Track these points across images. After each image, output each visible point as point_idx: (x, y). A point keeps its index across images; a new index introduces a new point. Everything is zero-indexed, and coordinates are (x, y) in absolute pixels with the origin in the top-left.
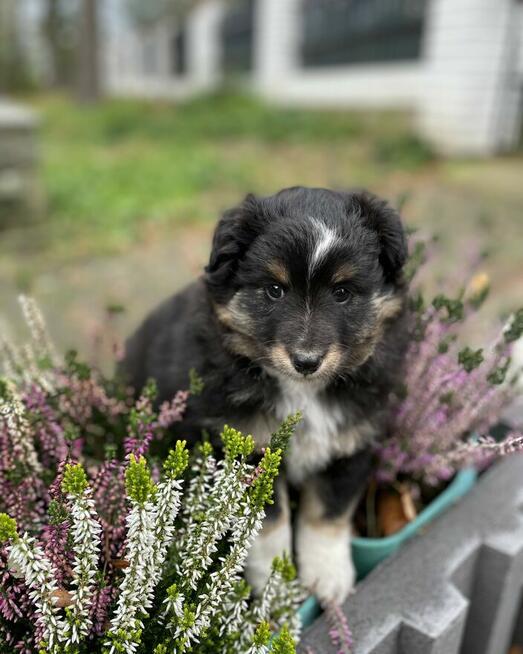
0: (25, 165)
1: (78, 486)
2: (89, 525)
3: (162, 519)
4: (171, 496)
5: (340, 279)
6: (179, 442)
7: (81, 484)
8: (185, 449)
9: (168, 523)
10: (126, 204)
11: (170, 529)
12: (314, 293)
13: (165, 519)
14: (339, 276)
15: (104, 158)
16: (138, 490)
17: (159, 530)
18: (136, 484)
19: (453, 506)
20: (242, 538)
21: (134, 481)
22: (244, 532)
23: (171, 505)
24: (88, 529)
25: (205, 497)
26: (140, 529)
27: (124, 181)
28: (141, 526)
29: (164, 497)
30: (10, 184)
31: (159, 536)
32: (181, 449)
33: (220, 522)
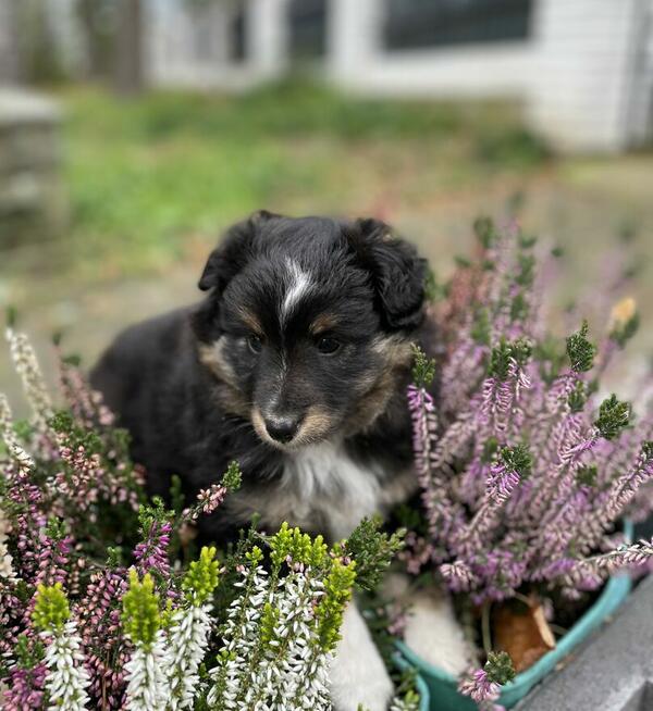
0: (45, 168)
1: (55, 617)
2: (71, 676)
3: (179, 665)
4: (193, 631)
5: (319, 329)
6: (205, 549)
7: (60, 615)
8: (213, 560)
9: (188, 672)
10: (168, 214)
11: (191, 681)
12: (291, 346)
13: (183, 666)
14: (317, 327)
15: (143, 158)
16: (141, 625)
17: (174, 684)
18: (138, 617)
19: (604, 626)
20: (298, 693)
21: (135, 612)
22: (302, 684)
23: (193, 646)
24: (70, 683)
25: (251, 628)
26: (146, 684)
27: (167, 186)
28: (147, 678)
29: (182, 633)
30: (25, 190)
31: (176, 692)
32: (208, 561)
33: (276, 670)
